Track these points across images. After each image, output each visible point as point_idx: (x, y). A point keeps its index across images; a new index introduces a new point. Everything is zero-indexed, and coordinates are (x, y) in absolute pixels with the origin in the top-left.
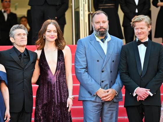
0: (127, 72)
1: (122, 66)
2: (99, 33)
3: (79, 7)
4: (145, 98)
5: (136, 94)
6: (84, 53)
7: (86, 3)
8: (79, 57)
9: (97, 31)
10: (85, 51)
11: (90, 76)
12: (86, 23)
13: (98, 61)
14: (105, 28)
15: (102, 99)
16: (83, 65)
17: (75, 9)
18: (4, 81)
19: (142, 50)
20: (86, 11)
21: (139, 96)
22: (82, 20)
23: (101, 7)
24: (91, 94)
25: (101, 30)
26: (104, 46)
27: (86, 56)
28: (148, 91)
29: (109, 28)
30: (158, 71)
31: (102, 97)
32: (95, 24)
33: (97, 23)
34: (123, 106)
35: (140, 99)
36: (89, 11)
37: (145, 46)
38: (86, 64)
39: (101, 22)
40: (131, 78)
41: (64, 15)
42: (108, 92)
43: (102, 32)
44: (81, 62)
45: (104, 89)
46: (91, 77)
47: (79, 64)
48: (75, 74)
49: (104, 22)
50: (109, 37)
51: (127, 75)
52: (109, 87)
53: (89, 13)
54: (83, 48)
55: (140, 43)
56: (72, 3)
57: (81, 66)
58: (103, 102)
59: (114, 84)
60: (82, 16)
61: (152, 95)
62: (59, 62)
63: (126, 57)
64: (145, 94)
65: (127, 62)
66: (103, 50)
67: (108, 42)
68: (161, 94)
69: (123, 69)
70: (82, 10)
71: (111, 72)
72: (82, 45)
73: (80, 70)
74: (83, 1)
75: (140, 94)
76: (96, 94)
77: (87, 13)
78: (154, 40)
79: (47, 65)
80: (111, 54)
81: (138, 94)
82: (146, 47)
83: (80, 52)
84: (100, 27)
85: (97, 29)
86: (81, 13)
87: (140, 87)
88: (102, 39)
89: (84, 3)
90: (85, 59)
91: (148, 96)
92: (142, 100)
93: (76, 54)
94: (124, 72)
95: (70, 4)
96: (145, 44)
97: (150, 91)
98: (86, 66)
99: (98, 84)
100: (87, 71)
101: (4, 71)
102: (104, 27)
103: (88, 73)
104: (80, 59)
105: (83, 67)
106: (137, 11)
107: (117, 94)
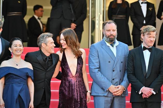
0: (134, 73)
1: (129, 68)
2: (109, 39)
3: (95, 17)
4: (149, 96)
5: (141, 92)
6: (97, 55)
7: (101, 14)
8: (93, 59)
9: (108, 38)
10: (98, 54)
11: (102, 75)
12: (101, 31)
13: (109, 62)
14: (115, 35)
15: (113, 94)
16: (97, 66)
17: (91, 19)
18: (31, 77)
19: (147, 55)
20: (101, 20)
21: (144, 94)
22: (97, 28)
23: (114, 18)
24: (104, 90)
25: (111, 37)
26: (114, 50)
27: (99, 58)
28: (152, 90)
29: (117, 36)
30: (159, 73)
31: (113, 92)
32: (106, 32)
33: (108, 31)
34: (129, 102)
35: (144, 97)
36: (103, 20)
37: (150, 51)
38: (99, 64)
39: (112, 31)
40: (137, 79)
41: (82, 23)
42: (118, 88)
43: (112, 39)
44: (94, 63)
45: (114, 85)
46: (104, 76)
47: (93, 65)
48: (89, 73)
49: (114, 31)
50: (117, 43)
51: (134, 76)
52: (118, 84)
53: (104, 22)
54: (96, 51)
55: (145, 48)
56: (89, 14)
57: (95, 66)
58: (114, 96)
59: (122, 81)
60: (97, 25)
61: (155, 93)
62: (79, 66)
63: (133, 60)
64: (149, 92)
65: (133, 64)
66: (113, 52)
67: (116, 46)
68: (162, 93)
69: (130, 71)
70: (97, 20)
71: (120, 71)
72: (95, 48)
73: (94, 70)
74: (99, 12)
75: (145, 93)
76: (108, 90)
77: (102, 22)
78: (157, 47)
79: (68, 68)
80: (120, 57)
81: (143, 92)
82: (150, 53)
83: (93, 54)
84: (110, 35)
85: (108, 36)
86: (97, 22)
87: (145, 87)
88: (111, 44)
89: (100, 14)
90: (98, 61)
91: (151, 94)
92: (147, 98)
93: (89, 56)
94: (132, 73)
95: (88, 15)
96: (150, 50)
97: (153, 90)
98: (99, 66)
99: (110, 81)
100: (99, 71)
101: (32, 68)
102: (113, 35)
103: (101, 72)
104: (93, 61)
105: (96, 67)
106: (145, 22)
107: (125, 89)
